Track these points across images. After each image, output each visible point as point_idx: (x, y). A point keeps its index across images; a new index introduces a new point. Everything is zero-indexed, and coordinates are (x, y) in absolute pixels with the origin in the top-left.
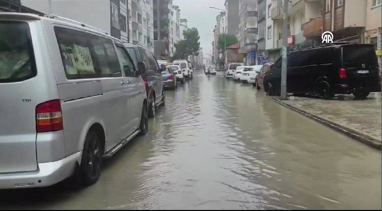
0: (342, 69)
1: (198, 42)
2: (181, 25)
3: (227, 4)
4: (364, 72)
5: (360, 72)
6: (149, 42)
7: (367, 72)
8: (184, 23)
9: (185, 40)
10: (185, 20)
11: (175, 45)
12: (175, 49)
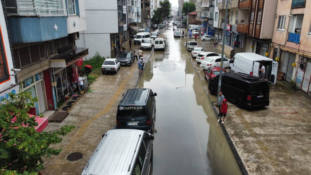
0: (249, 96)
1: (170, 9)
4: (261, 96)
5: (258, 97)
6: (138, 15)
7: (263, 96)
9: (161, 8)
11: (154, 11)
12: (153, 13)
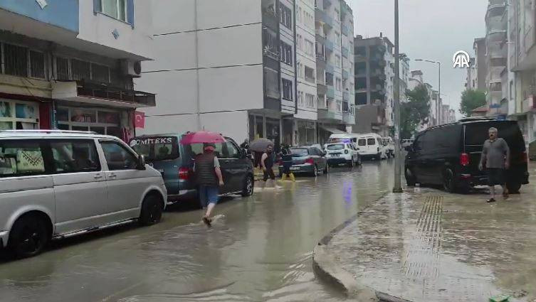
2: (410, 79)
3: (476, 46)
8: (417, 77)
10: (419, 73)
